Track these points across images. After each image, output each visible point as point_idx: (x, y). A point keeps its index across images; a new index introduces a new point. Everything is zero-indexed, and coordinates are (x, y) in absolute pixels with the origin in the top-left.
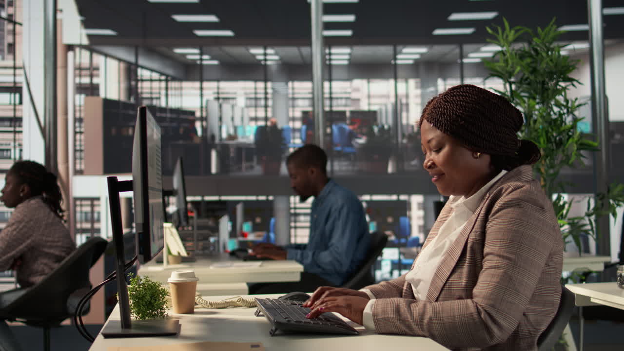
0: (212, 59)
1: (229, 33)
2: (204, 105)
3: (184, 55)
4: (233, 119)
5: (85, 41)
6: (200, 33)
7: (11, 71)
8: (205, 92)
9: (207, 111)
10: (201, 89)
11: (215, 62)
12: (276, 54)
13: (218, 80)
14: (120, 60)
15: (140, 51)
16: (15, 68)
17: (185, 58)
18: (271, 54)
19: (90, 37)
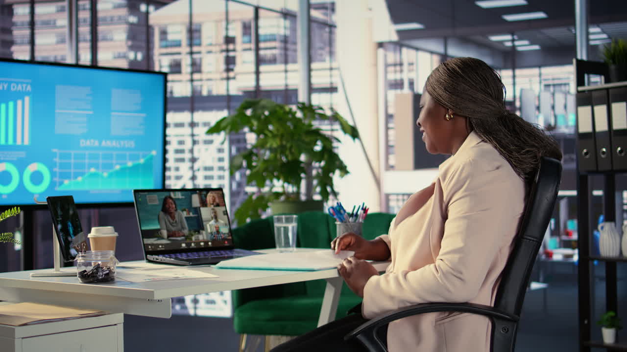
0: (532, 43)
1: (541, 15)
2: (518, 94)
3: (502, 42)
4: (553, 107)
5: (395, 38)
6: (510, 18)
7: (328, 73)
8: (517, 80)
9: (521, 101)
10: (514, 77)
11: (536, 47)
12: (603, 32)
13: (540, 66)
14: (432, 53)
15: (450, 43)
16: (331, 69)
17: (504, 45)
18: (594, 33)
19: (399, 32)
